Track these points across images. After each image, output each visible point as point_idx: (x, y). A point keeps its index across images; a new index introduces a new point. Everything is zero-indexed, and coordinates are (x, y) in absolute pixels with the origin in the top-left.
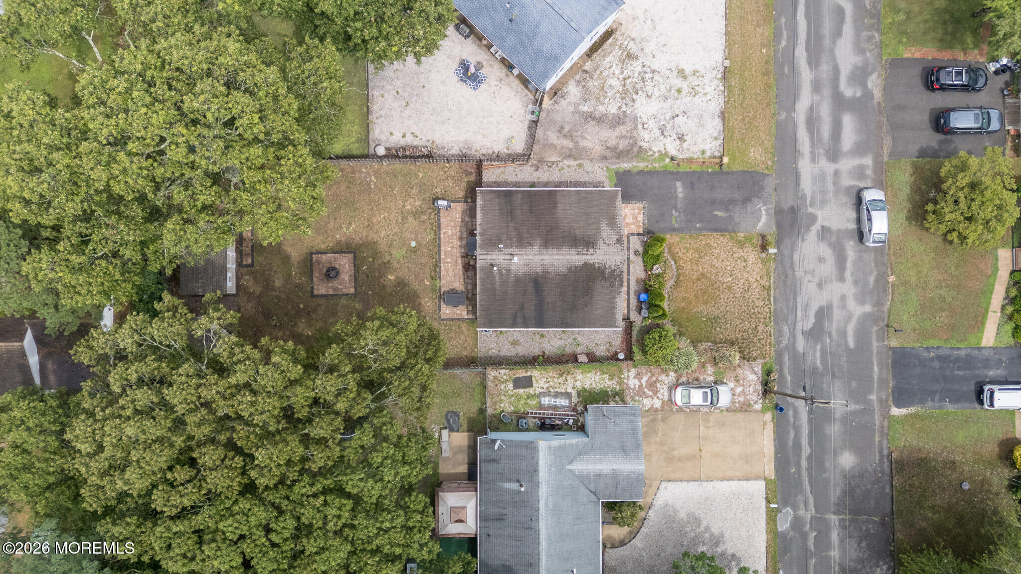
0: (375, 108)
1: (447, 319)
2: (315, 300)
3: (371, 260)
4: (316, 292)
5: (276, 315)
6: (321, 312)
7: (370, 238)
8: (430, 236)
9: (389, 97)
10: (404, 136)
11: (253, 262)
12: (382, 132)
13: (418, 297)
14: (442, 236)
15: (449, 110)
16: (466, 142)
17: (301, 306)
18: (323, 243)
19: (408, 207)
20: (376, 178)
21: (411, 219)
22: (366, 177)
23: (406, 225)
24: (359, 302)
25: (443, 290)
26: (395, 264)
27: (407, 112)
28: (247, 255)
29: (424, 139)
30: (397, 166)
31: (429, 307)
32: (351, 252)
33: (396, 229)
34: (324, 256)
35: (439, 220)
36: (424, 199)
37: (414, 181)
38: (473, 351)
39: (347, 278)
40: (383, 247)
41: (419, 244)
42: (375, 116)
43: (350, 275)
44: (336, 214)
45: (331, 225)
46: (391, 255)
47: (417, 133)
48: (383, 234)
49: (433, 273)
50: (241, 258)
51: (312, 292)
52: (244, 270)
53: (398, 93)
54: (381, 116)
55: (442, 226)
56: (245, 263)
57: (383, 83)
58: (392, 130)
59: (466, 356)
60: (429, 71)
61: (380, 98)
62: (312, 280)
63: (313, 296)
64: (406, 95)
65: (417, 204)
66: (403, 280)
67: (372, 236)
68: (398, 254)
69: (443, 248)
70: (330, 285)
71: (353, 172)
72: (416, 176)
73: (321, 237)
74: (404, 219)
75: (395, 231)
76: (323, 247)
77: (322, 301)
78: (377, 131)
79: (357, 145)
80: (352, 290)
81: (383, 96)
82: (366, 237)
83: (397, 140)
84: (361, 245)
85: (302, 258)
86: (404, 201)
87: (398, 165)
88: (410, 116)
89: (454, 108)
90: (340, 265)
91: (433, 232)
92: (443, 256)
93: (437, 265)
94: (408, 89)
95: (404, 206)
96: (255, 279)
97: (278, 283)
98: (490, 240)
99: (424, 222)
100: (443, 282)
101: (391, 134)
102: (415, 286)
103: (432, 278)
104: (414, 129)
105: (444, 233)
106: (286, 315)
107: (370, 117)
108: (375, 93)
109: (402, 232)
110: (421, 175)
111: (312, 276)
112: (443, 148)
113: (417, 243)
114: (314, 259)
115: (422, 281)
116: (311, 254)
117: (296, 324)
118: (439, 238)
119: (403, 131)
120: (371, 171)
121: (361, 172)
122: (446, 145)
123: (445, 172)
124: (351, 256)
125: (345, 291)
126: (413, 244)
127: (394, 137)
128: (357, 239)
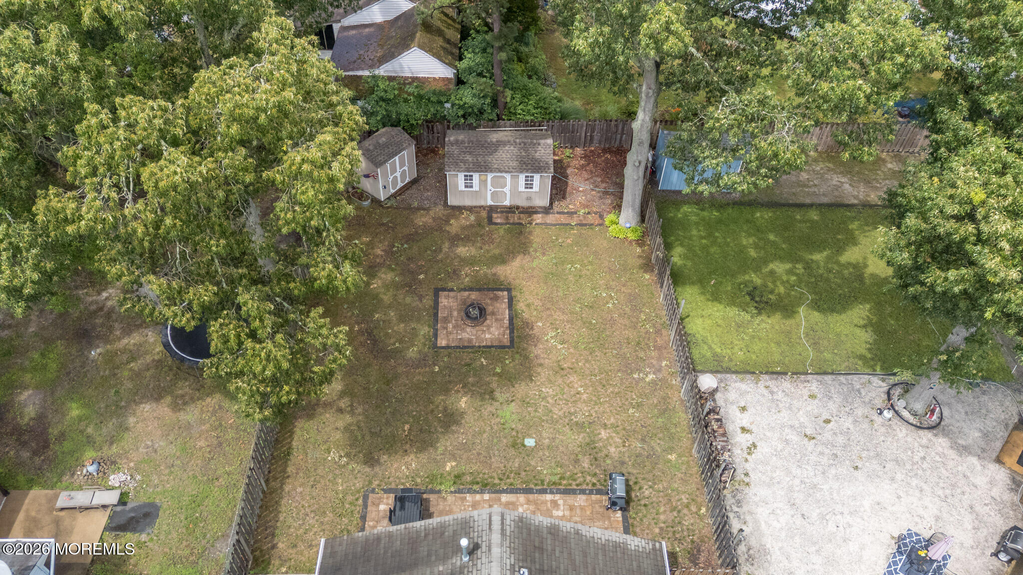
0: (786, 384)
1: (365, 506)
2: (431, 293)
3: (498, 370)
4: (443, 294)
5: (410, 248)
6: (408, 300)
7: (539, 370)
8: (547, 472)
9: (813, 406)
10: (744, 430)
11: (496, 224)
12: (743, 394)
13: (421, 450)
14: (549, 497)
15: (823, 517)
16: (766, 552)
17: (422, 277)
18: (528, 306)
19: (604, 434)
20: (653, 382)
21: (581, 438)
22: (651, 366)
23: (567, 429)
24: (420, 352)
25: (432, 497)
26: (490, 408)
27: (794, 438)
28: (507, 218)
29: (748, 466)
30: (683, 415)
31: (398, 469)
32: (512, 341)
33: (557, 412)
34: (505, 306)
35: (583, 492)
36: (623, 463)
37: (657, 445)
38: (283, 562)
39: (465, 336)
40: (521, 389)
41: (531, 452)
42: (769, 383)
43: (470, 341)
44: (579, 323)
45: (558, 316)
46: (509, 402)
47: (757, 455)
48: (547, 390)
49: (469, 478)
50: (502, 212)
51: (444, 290)
52: (484, 214)
53: (827, 421)
54: (772, 393)
55: (570, 499)
56: (495, 215)
57: (838, 399)
58: (751, 410)
59: (274, 547)
60: (893, 479)
61: (806, 392)
62: (465, 290)
63: (437, 292)
64: (828, 436)
65: (612, 450)
66: (457, 423)
67: (543, 374)
68: (509, 413)
69: (522, 498)
70: (455, 313)
71: (658, 348)
72: (671, 450)
73: (537, 303)
74: (580, 426)
75: (555, 410)
76: (521, 306)
77: (428, 301)
78: (743, 386)
79: (709, 354)
80: (442, 342)
81: (812, 397)
82: (541, 365)
83: (734, 419)
84: (526, 358)
85: (502, 278)
86: (615, 426)
87: (683, 418)
88: (787, 442)
89: (831, 527)
90: (489, 327)
91: (556, 479)
92: (505, 498)
93: (485, 486)
94: (841, 440)
95: (605, 426)
96: (472, 226)
97: (463, 251)
98: (541, 549)
99: (577, 461)
100: (450, 498)
101: (743, 409)
102: (445, 444)
103: (458, 477)
104: (763, 449)
105: (555, 503)
106: (409, 259)
107: (766, 377)
108: (814, 385)
109: (554, 422)
110: (672, 457)
111: (471, 289)
112: (739, 503)
113: (532, 449)
114: (500, 293)
115: (453, 457)
116: (509, 290)
117: (393, 270)
118: (543, 491)
119: (753, 428)
120: (664, 373)
121: (660, 359)
122: (745, 508)
123: (687, 506)
124: (506, 340)
125: (442, 334)
126: (530, 442)
127: (738, 413)
128: (536, 351)
